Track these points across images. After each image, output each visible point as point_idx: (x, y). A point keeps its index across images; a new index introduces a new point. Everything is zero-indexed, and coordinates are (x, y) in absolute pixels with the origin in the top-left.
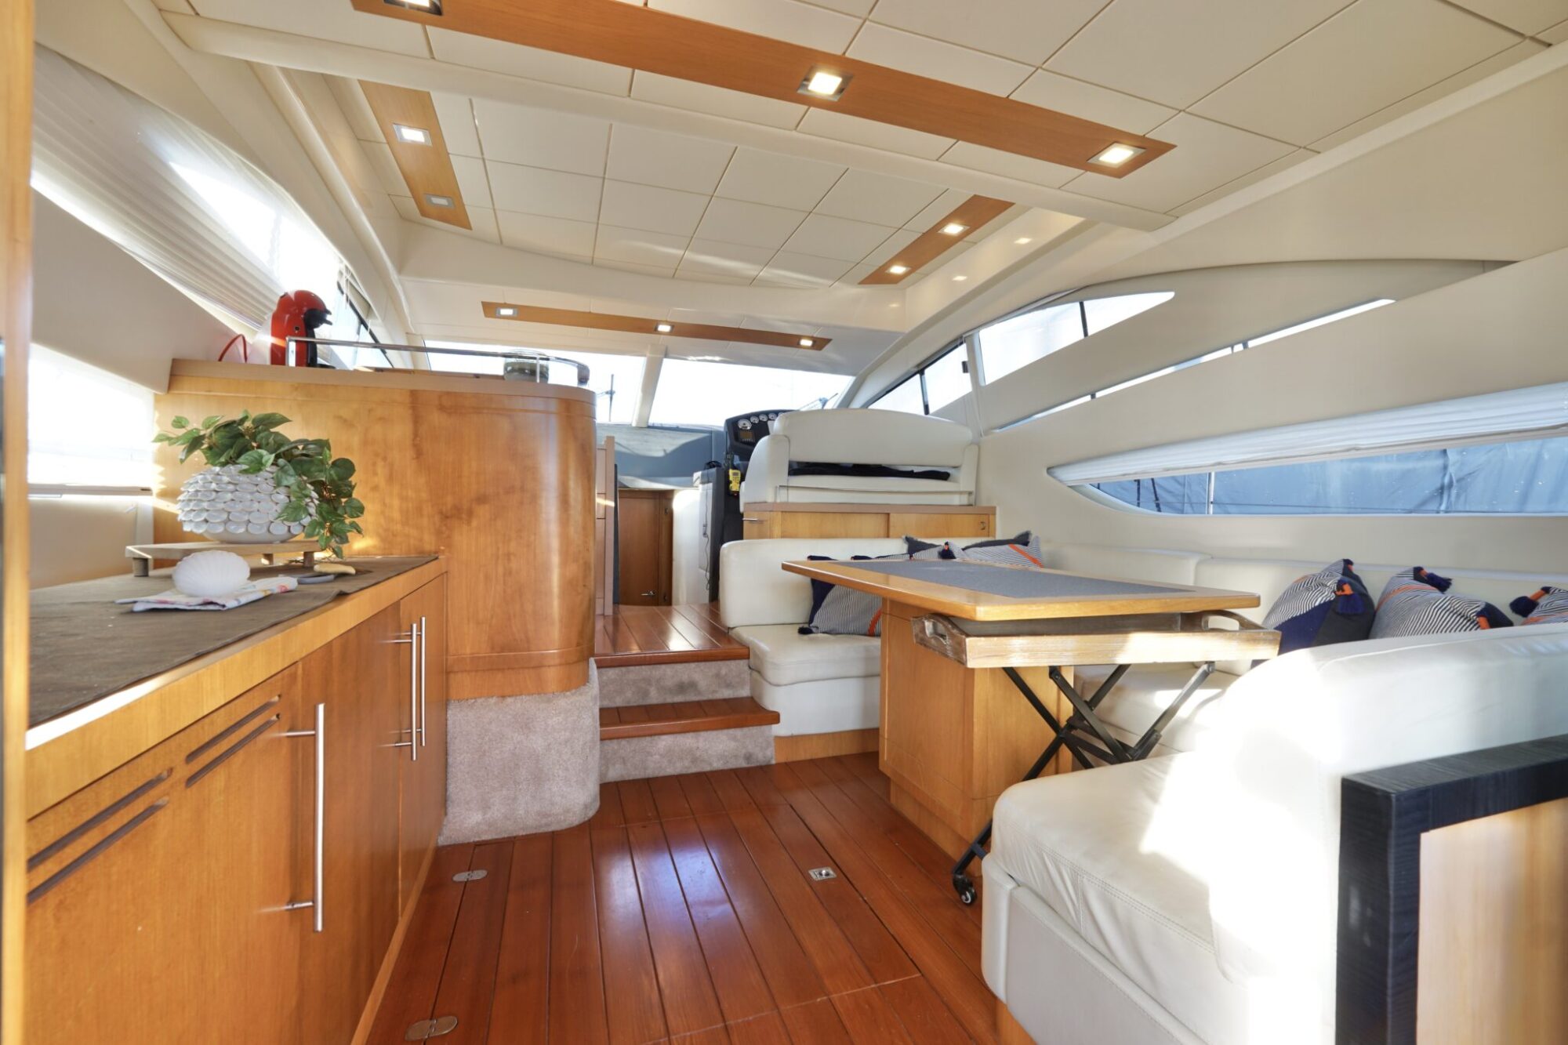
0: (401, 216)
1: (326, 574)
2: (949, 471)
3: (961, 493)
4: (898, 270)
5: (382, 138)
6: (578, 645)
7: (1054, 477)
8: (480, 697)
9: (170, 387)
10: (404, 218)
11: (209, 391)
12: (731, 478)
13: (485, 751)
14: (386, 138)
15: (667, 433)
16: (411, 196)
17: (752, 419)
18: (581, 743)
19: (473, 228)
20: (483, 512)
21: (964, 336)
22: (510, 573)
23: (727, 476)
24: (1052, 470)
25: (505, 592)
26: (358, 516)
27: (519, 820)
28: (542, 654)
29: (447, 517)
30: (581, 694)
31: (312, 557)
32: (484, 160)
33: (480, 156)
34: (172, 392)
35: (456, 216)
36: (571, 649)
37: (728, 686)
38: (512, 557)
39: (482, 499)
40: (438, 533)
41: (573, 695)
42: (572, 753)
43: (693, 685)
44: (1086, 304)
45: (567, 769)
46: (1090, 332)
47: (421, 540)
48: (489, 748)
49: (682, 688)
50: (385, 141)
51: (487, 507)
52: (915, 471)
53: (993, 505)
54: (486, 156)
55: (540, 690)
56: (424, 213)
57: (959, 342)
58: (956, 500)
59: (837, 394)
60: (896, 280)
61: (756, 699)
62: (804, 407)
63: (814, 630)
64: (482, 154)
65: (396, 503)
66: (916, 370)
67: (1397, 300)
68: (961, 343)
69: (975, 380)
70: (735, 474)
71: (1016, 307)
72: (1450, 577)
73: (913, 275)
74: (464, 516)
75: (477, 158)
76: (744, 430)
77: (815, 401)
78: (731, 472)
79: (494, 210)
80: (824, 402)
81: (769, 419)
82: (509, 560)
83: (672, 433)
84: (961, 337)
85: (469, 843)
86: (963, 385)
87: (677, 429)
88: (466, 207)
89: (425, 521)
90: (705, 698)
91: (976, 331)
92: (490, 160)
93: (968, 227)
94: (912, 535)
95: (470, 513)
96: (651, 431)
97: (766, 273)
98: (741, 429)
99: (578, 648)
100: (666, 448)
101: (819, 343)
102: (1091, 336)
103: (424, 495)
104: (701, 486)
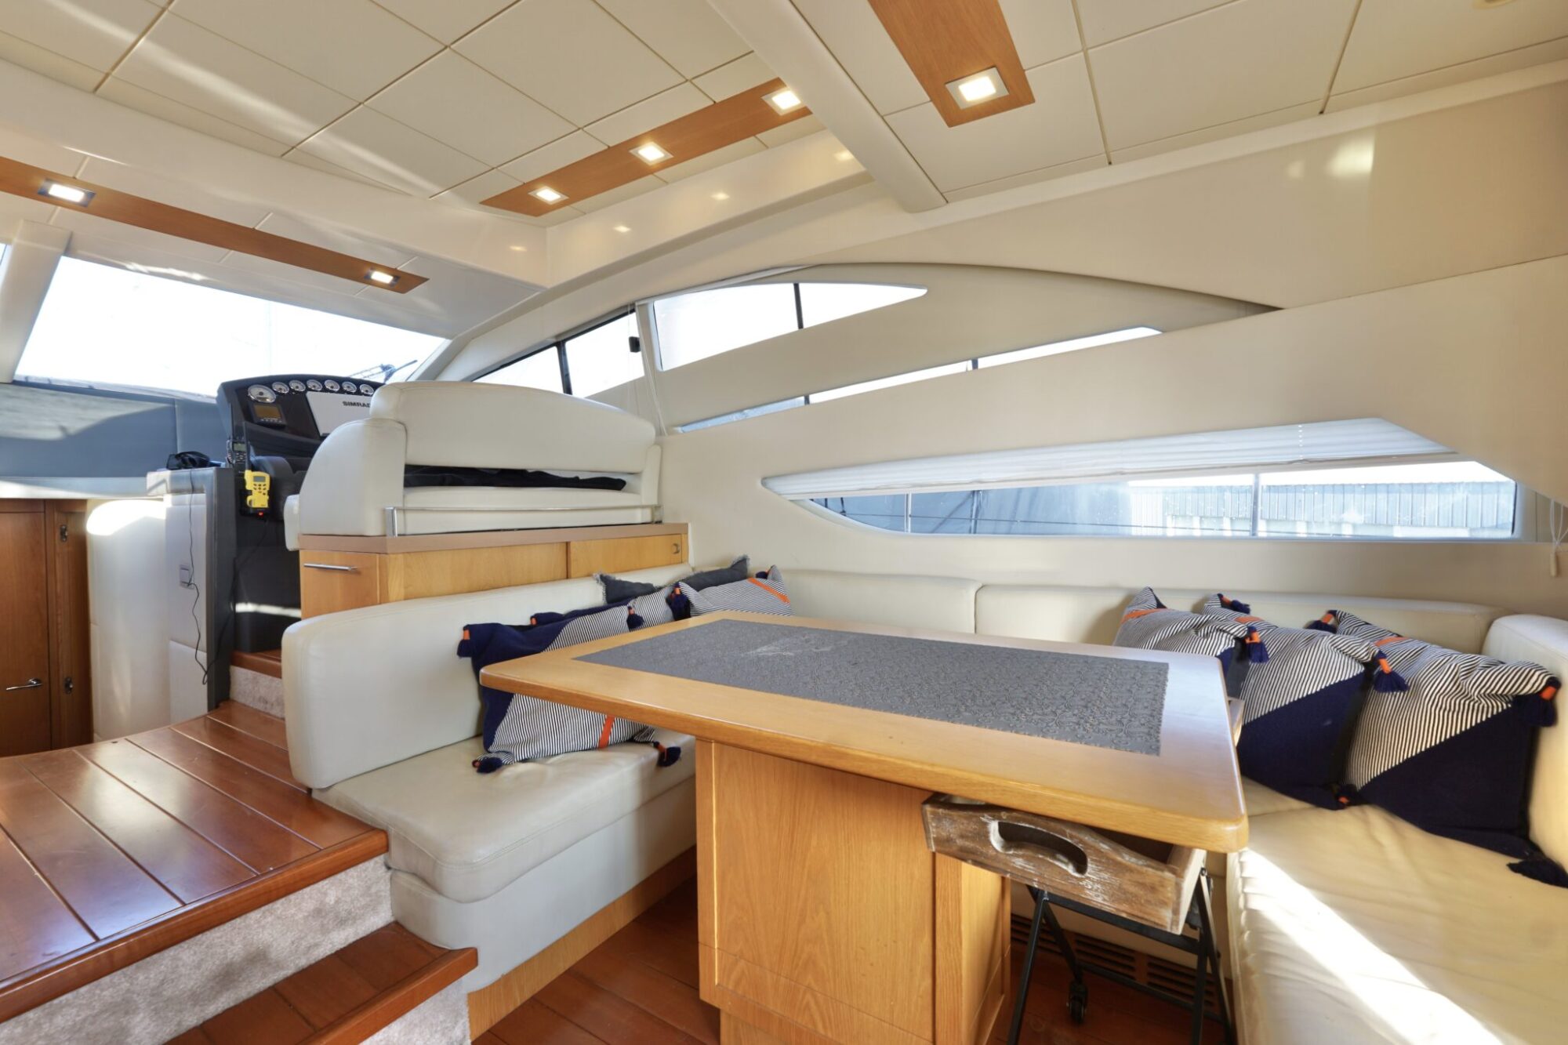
2: (623, 478)
3: (643, 507)
4: (548, 195)
7: (767, 488)
12: (249, 486)
15: (67, 398)
17: (277, 387)
21: (637, 304)
23: (241, 482)
24: (766, 481)
37: (342, 922)
43: (258, 958)
44: (803, 287)
46: (806, 325)
52: (581, 478)
53: (683, 521)
57: (629, 309)
58: (640, 516)
59: (415, 361)
60: (541, 208)
61: (413, 928)
62: (354, 375)
63: (504, 758)
66: (554, 340)
67: (1163, 331)
68: (633, 311)
69: (650, 362)
70: (256, 479)
71: (720, 278)
72: (1248, 603)
73: (567, 208)
76: (260, 402)
77: (377, 367)
78: (249, 475)
80: (388, 370)
81: (308, 389)
83: (82, 400)
84: (633, 304)
86: (633, 367)
87: (90, 391)
90: (290, 971)
91: (652, 300)
93: (671, 156)
94: (606, 573)
96: (24, 392)
97: (319, 140)
98: (255, 401)
100: (65, 424)
101: (403, 282)
102: (811, 329)
104: (169, 499)
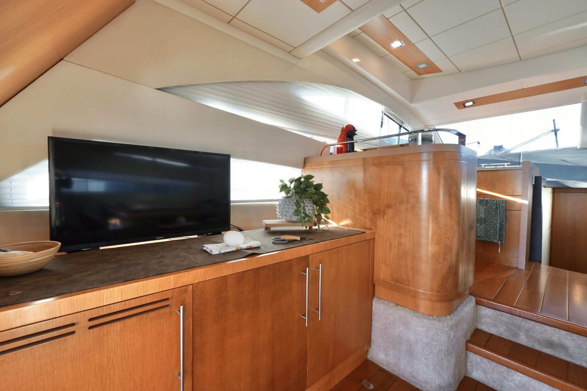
0: (412, 79)
1: (284, 240)
5: (388, 53)
6: (438, 292)
8: (387, 300)
9: (304, 167)
10: (414, 79)
11: (311, 167)
13: (386, 327)
14: (388, 51)
16: (410, 69)
18: (437, 349)
19: (443, 71)
20: (390, 212)
22: (401, 244)
25: (398, 253)
26: (328, 213)
27: (401, 370)
28: (416, 291)
29: (375, 214)
30: (439, 321)
31: (312, 228)
32: (430, 38)
33: (427, 37)
34: (305, 168)
35: (433, 69)
36: (433, 293)
38: (402, 236)
39: (389, 206)
40: (372, 220)
41: (434, 319)
42: (431, 352)
45: (427, 360)
47: (365, 223)
48: (389, 327)
49: (550, 344)
50: (389, 53)
51: (391, 210)
54: (430, 36)
55: (415, 309)
56: (419, 74)
64: (428, 35)
65: (357, 206)
74: (382, 214)
75: (427, 38)
79: (448, 58)
82: (400, 238)
85: (379, 366)
88: (434, 63)
89: (367, 215)
92: (432, 36)
95: (384, 213)
99: (439, 294)
103: (367, 203)
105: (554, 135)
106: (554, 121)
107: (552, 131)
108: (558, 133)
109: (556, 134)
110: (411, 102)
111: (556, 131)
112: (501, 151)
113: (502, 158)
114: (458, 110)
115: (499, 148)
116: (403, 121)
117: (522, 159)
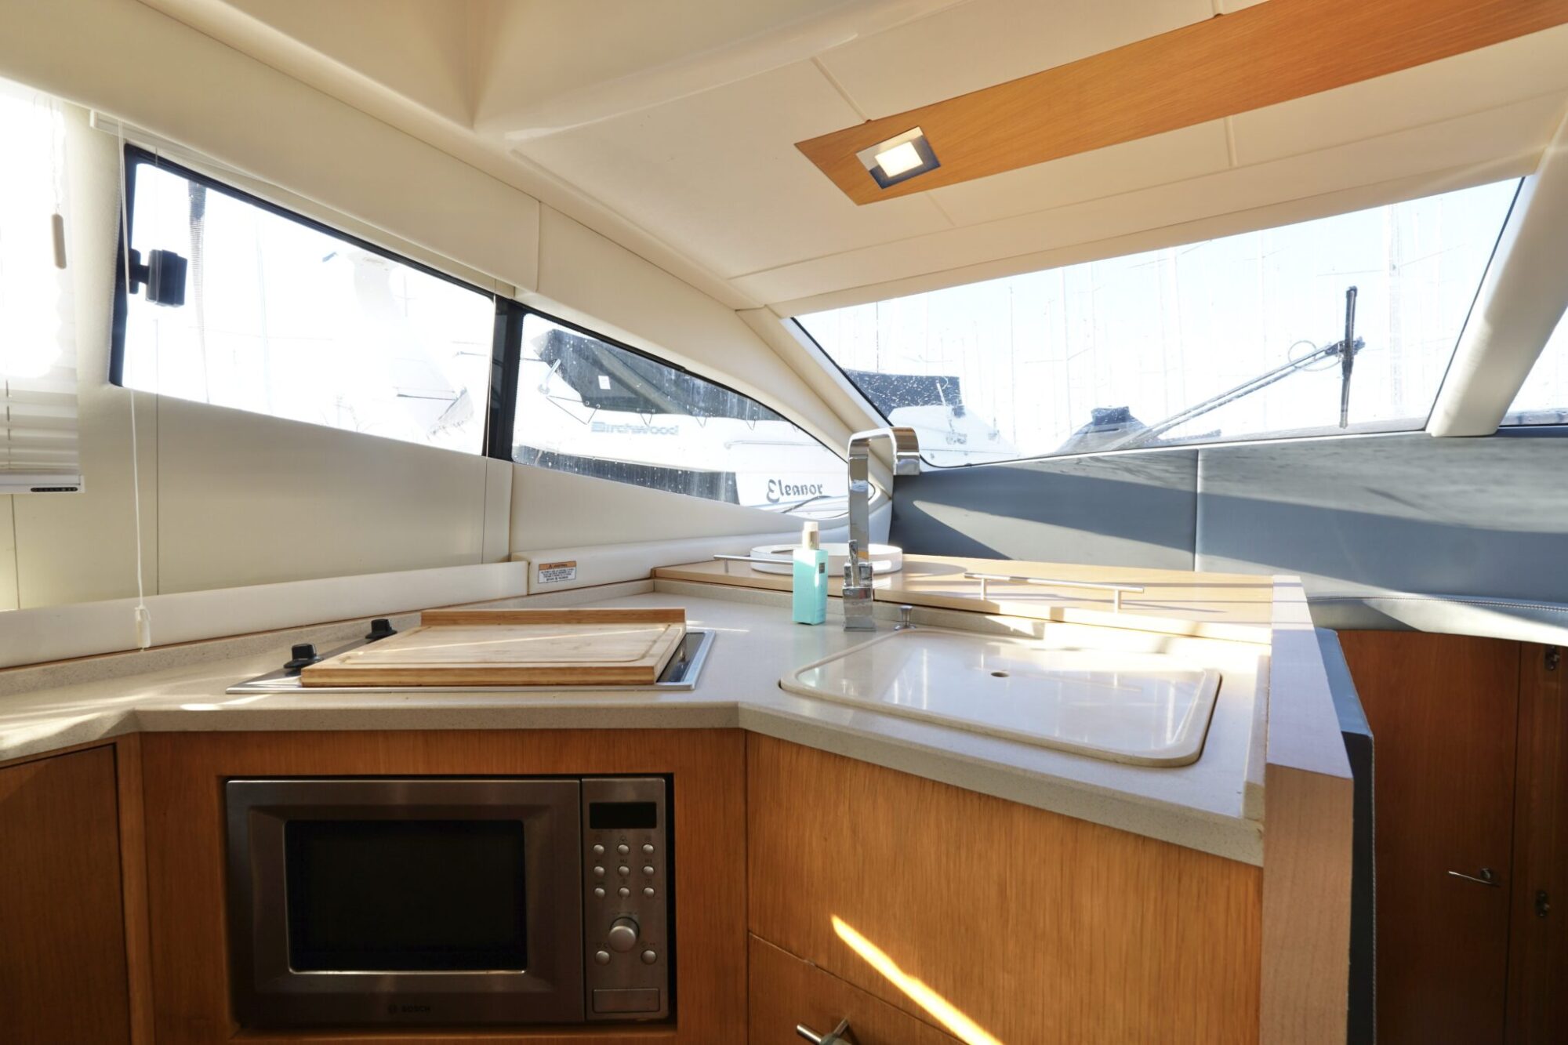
105: (1339, 368)
106: (1352, 294)
107: (1331, 351)
108: (1358, 359)
109: (1347, 367)
110: (470, 114)
111: (1348, 349)
112: (1125, 434)
113: (1129, 471)
114: (855, 205)
115: (1114, 420)
116: (495, 277)
117: (1206, 479)
